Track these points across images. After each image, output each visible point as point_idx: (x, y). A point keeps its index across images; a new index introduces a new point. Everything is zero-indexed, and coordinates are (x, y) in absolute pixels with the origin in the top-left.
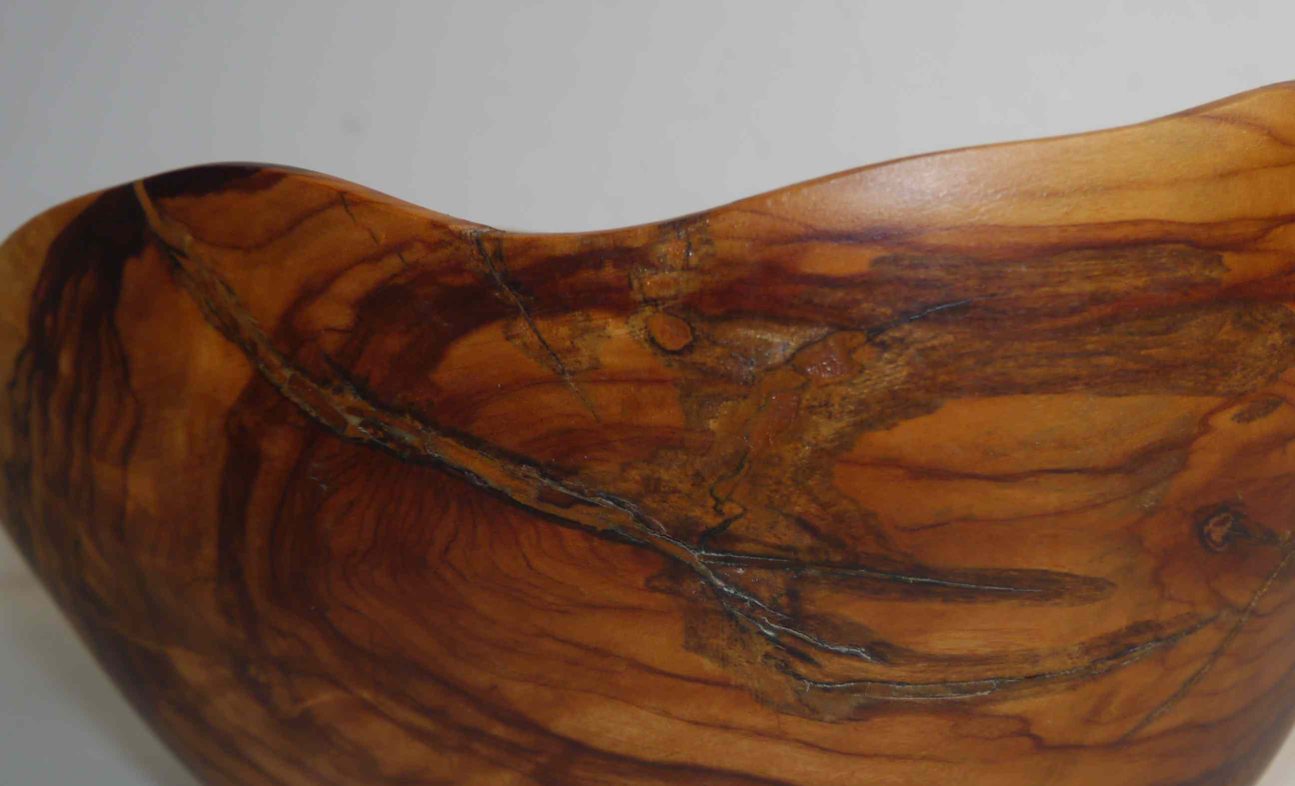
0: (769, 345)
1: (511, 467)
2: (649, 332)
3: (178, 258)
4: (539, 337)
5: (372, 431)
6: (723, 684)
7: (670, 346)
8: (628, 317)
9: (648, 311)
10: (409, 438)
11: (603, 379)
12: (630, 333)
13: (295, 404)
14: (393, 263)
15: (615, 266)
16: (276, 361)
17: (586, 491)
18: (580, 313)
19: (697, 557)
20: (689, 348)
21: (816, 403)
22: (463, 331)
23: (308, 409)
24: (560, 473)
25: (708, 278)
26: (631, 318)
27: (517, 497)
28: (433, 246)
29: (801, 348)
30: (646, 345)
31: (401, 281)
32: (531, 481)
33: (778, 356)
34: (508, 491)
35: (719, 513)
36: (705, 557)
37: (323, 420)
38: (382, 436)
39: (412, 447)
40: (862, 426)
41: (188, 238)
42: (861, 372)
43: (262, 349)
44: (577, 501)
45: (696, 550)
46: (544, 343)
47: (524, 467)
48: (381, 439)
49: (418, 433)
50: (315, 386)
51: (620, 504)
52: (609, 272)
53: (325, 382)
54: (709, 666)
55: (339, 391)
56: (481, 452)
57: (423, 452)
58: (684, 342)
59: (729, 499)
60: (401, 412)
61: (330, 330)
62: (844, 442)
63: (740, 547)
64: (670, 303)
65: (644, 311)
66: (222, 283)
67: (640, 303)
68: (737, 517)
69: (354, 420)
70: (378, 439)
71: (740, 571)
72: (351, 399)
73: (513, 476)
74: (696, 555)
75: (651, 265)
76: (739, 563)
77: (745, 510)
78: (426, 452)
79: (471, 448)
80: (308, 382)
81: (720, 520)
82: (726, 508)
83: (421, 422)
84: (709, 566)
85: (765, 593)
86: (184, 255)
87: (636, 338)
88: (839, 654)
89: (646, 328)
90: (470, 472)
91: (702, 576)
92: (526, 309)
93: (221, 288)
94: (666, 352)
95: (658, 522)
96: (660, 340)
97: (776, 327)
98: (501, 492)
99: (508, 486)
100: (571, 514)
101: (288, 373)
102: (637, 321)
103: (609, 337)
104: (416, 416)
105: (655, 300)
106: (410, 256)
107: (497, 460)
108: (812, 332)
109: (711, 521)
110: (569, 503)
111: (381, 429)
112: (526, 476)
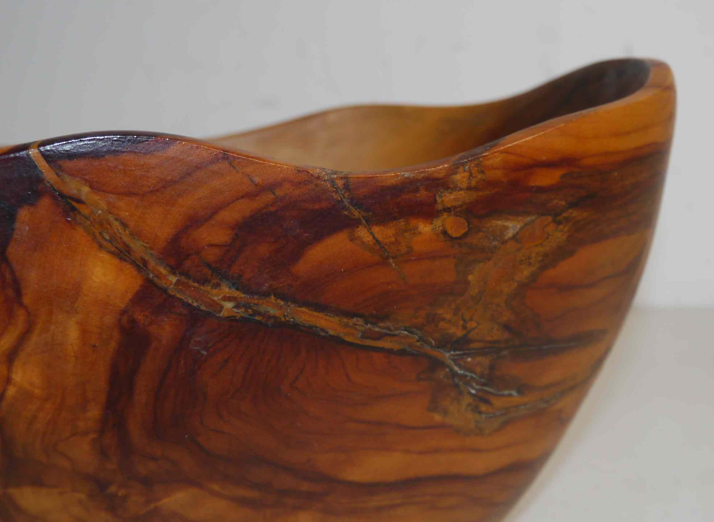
0: (507, 228)
1: (345, 320)
2: (444, 228)
3: (75, 204)
4: (374, 237)
5: (243, 310)
6: (441, 426)
7: (454, 235)
8: (433, 220)
9: (445, 215)
10: (273, 311)
11: (413, 258)
12: (433, 229)
13: (180, 300)
14: (268, 197)
15: (426, 190)
16: (163, 271)
17: (392, 328)
18: (403, 220)
19: (447, 356)
20: (465, 235)
21: (523, 258)
22: (318, 237)
23: (190, 301)
24: (376, 319)
25: (481, 193)
26: (435, 220)
27: (348, 339)
28: (299, 184)
29: (521, 229)
30: (442, 236)
31: (272, 209)
32: (358, 327)
33: (510, 234)
34: (342, 335)
35: (464, 328)
36: (453, 355)
37: (203, 308)
38: (251, 313)
39: (274, 317)
40: (544, 267)
41: (86, 189)
42: (548, 238)
43: (152, 263)
44: (386, 335)
45: (449, 352)
46: (377, 241)
47: (355, 319)
48: (251, 315)
49: (281, 308)
50: (196, 285)
51: (412, 333)
52: (423, 194)
53: (204, 281)
54: (438, 418)
55: (217, 285)
56: (326, 313)
57: (283, 319)
58: (463, 231)
59: (471, 319)
60: (266, 295)
61: (211, 245)
62: (534, 277)
63: (472, 346)
64: (459, 209)
65: (443, 215)
66: (116, 219)
67: (440, 211)
68: (473, 329)
69: (229, 305)
70: (249, 315)
71: (469, 359)
72: (226, 290)
73: (346, 326)
74: (447, 355)
75: (447, 188)
76: (468, 355)
77: (478, 324)
78: (285, 319)
79: (319, 312)
80: (191, 282)
81: (464, 332)
82: (468, 325)
83: (282, 299)
84: (454, 360)
85: (478, 370)
86: (79, 201)
87: (436, 232)
88: (503, 396)
89: (443, 225)
90: (316, 327)
91: (448, 366)
92: (366, 221)
93: (116, 224)
94: (452, 239)
95: (431, 340)
96: (450, 232)
97: (512, 218)
98: (337, 337)
99: (342, 332)
100: (379, 344)
101: (173, 279)
102: (438, 222)
103: (420, 233)
104: (278, 296)
105: (449, 208)
106: (279, 193)
107: (336, 317)
108: (528, 219)
109: (460, 333)
110: (380, 337)
111: (250, 308)
112: (356, 325)
